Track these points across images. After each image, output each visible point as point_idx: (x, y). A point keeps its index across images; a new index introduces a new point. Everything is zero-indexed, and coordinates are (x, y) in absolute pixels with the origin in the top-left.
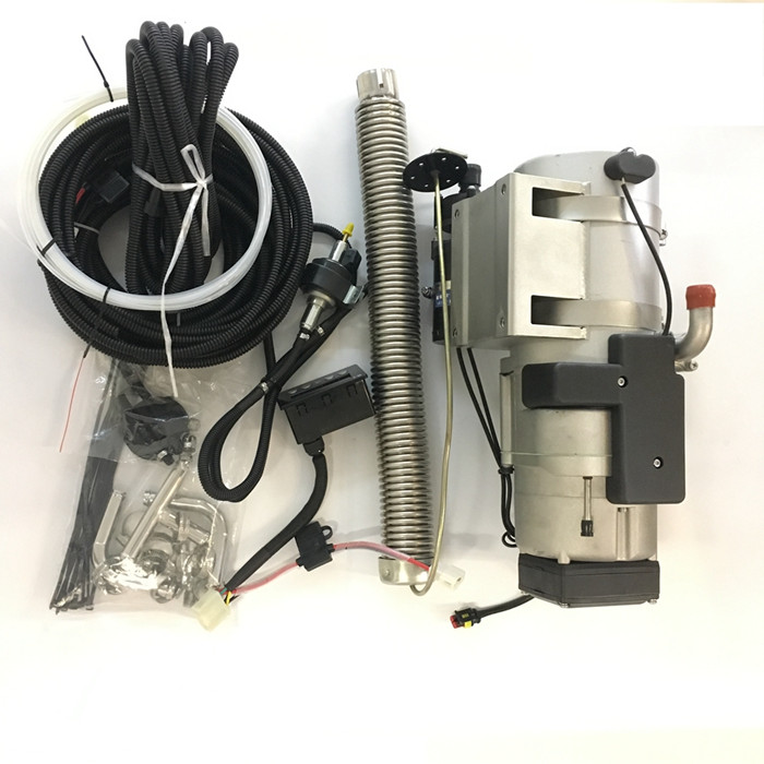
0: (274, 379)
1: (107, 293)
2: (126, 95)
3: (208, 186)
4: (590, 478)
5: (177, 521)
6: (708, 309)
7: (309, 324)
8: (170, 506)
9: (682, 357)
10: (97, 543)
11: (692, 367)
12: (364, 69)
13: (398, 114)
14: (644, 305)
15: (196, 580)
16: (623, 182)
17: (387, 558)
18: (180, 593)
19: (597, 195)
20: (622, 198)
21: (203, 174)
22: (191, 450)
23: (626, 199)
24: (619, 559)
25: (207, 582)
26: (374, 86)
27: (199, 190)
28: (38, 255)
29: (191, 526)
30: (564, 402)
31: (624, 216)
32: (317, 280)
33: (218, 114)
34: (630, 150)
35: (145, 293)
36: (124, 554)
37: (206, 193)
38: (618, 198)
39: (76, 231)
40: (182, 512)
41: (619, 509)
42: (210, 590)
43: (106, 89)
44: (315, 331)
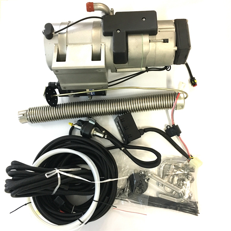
0: (120, 146)
1: (95, 201)
2: (29, 197)
3: (58, 169)
4: (150, 40)
5: (167, 175)
6: (94, 4)
7: (102, 135)
8: (163, 178)
9: (110, 13)
10: (176, 201)
11: (112, 10)
12: (18, 121)
13: (33, 110)
14: (93, 25)
15: (186, 168)
16: (54, 33)
17: (176, 107)
18: (191, 174)
19: (58, 41)
20: (59, 33)
21: (54, 171)
22: (144, 172)
23: (59, 32)
24: (175, 31)
25: (187, 165)
26: (24, 117)
27: (60, 172)
28: (83, 224)
29: (169, 171)
30: (126, 49)
31: (65, 33)
32: (87, 133)
33: (35, 166)
34: (43, 31)
35: (94, 189)
36: (179, 192)
37: (61, 170)
38: (59, 35)
39: (74, 212)
40: (164, 174)
41: (159, 31)
42: (189, 163)
43: (27, 205)
44: (104, 133)
